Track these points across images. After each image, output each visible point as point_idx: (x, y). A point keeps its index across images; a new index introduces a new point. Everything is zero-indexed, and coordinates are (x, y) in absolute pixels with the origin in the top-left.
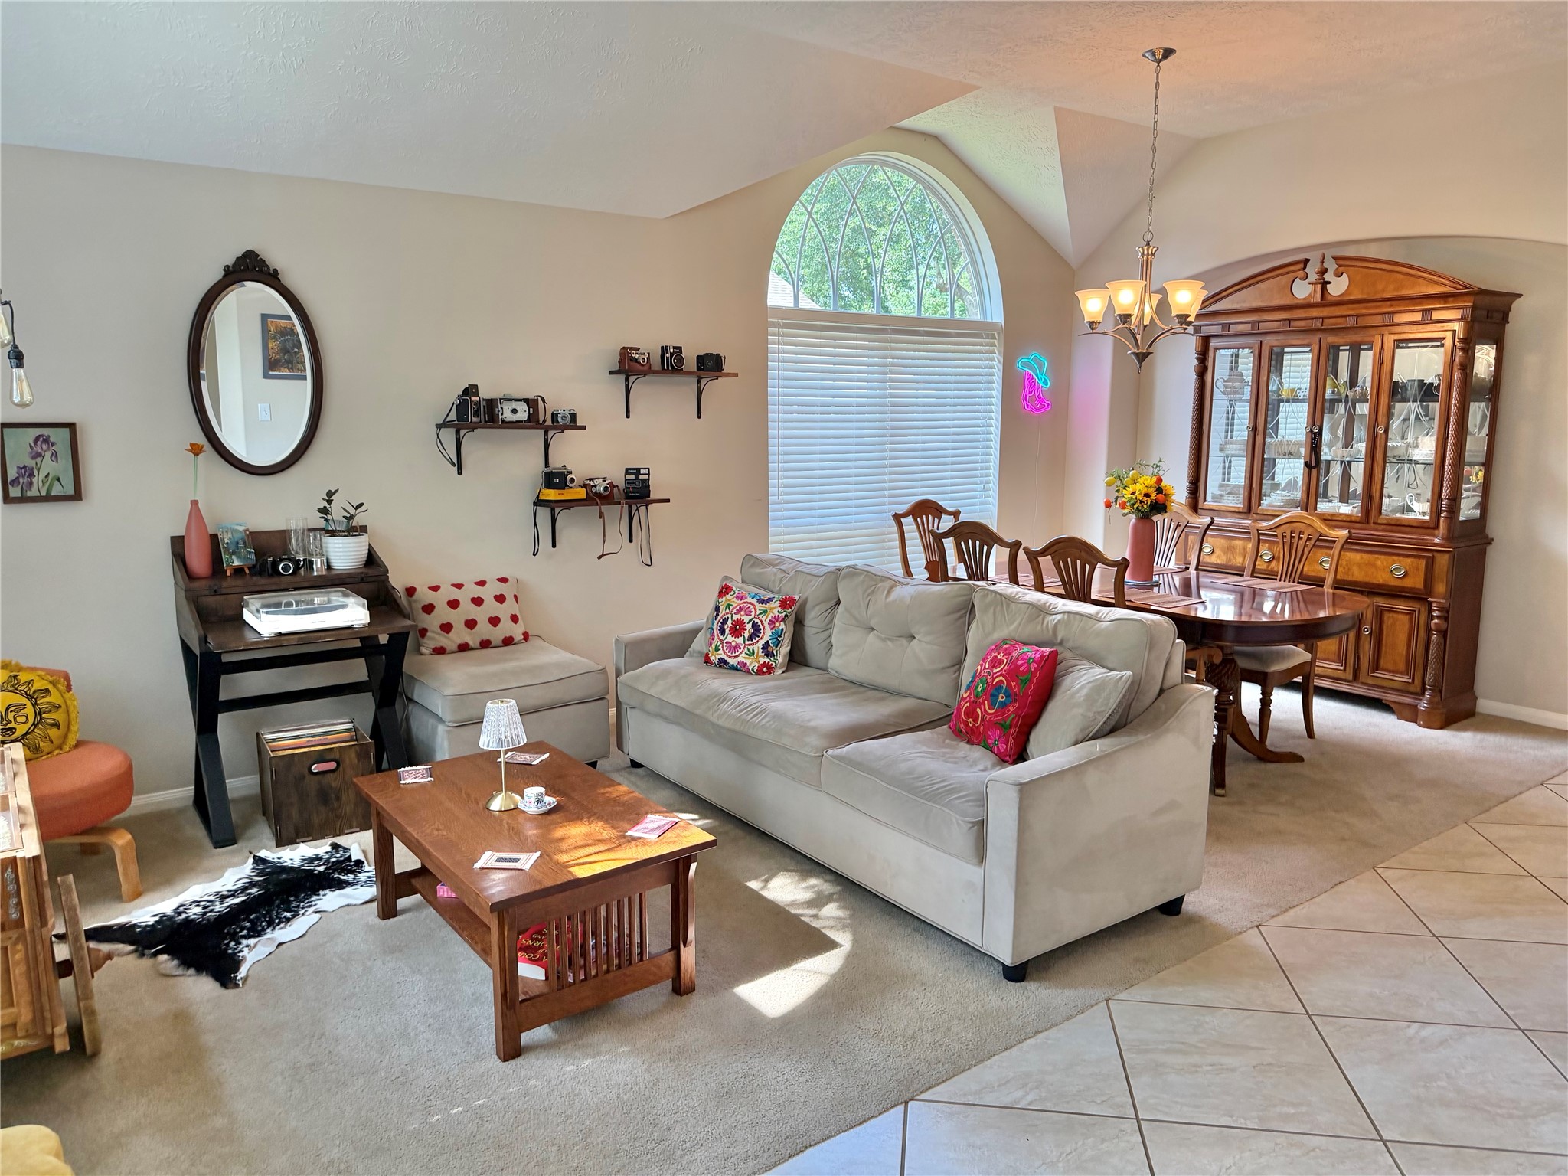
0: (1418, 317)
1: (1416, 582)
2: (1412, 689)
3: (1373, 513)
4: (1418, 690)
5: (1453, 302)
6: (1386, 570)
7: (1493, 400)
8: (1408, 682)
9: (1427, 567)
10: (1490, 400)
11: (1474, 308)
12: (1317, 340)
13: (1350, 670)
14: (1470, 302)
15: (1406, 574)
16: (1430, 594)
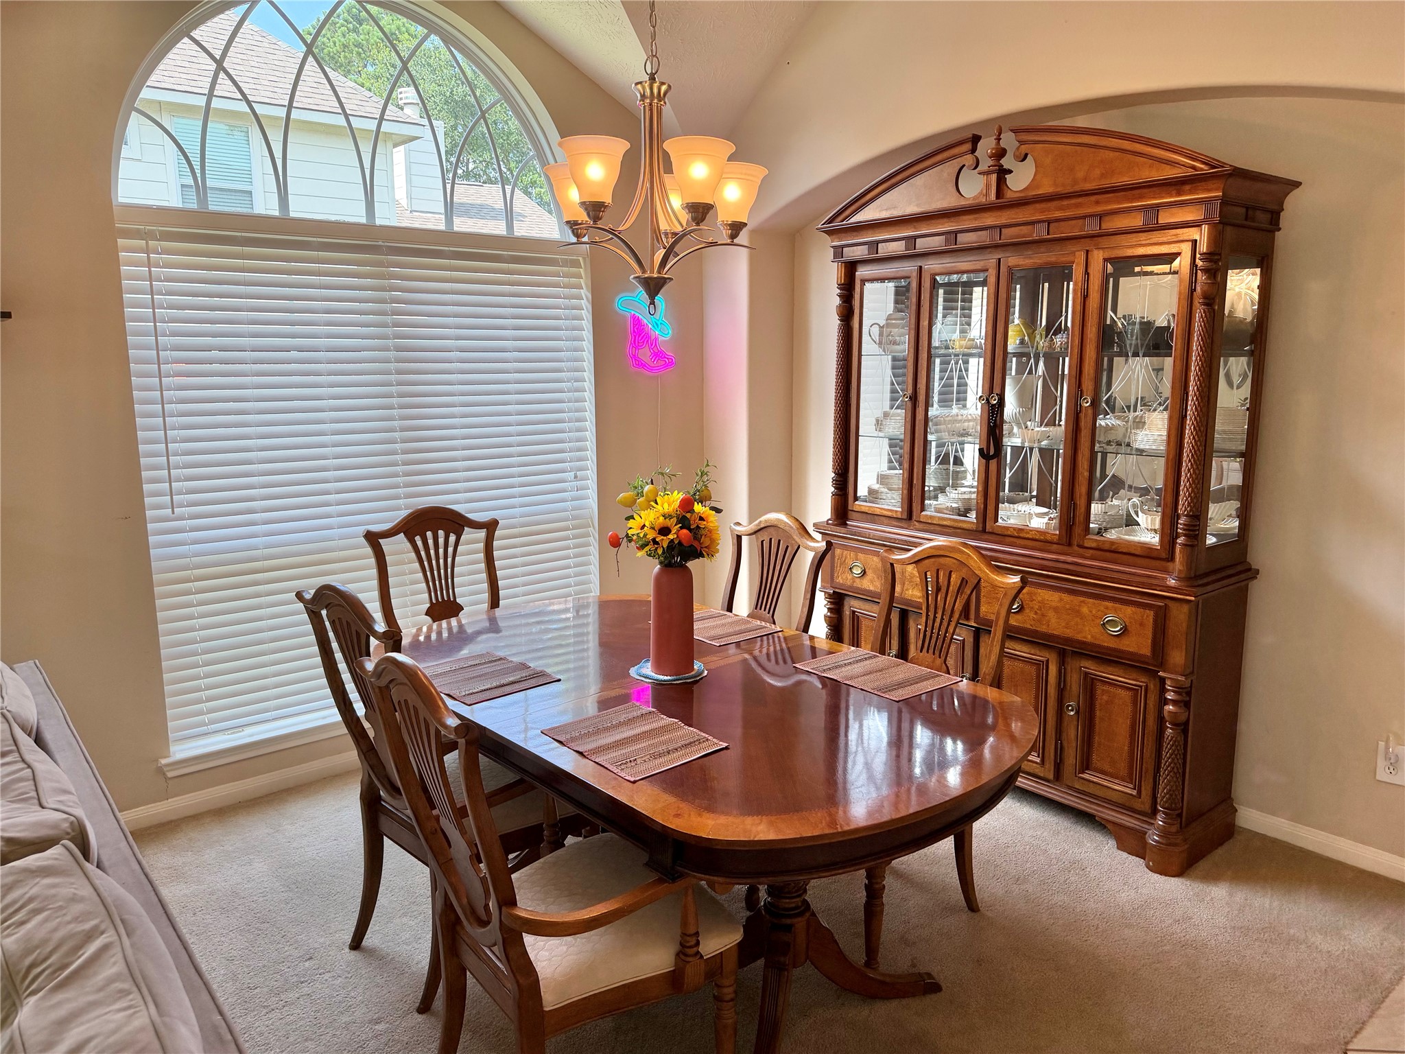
0: (1137, 221)
1: (1141, 644)
2: (1137, 805)
3: (1078, 530)
4: (1147, 807)
5: (1191, 193)
6: (1098, 621)
7: (1257, 353)
8: (1131, 795)
9: (1155, 621)
10: (1251, 353)
11: (1225, 202)
12: (993, 262)
13: (1050, 765)
14: (1217, 190)
15: (1125, 630)
16: (1162, 665)
